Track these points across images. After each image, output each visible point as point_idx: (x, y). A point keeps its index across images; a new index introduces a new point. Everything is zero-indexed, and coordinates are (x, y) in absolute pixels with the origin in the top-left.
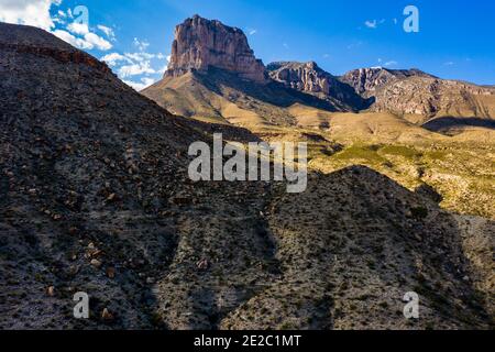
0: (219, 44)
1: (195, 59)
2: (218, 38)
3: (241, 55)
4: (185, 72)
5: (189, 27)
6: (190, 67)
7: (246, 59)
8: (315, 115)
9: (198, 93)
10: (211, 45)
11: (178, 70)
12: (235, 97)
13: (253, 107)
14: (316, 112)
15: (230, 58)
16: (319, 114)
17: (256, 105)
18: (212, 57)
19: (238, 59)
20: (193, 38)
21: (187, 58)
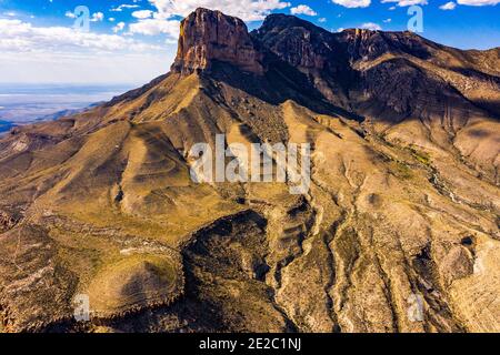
0: (222, 37)
1: (200, 57)
2: (220, 31)
3: (241, 47)
4: (191, 72)
5: (193, 23)
6: (196, 67)
7: (247, 51)
8: (304, 133)
9: (205, 111)
10: (214, 39)
11: (185, 69)
12: (236, 101)
13: (253, 115)
14: (305, 126)
15: (232, 51)
16: (307, 132)
17: (255, 111)
18: (216, 50)
19: (239, 52)
20: (197, 35)
21: (192, 55)
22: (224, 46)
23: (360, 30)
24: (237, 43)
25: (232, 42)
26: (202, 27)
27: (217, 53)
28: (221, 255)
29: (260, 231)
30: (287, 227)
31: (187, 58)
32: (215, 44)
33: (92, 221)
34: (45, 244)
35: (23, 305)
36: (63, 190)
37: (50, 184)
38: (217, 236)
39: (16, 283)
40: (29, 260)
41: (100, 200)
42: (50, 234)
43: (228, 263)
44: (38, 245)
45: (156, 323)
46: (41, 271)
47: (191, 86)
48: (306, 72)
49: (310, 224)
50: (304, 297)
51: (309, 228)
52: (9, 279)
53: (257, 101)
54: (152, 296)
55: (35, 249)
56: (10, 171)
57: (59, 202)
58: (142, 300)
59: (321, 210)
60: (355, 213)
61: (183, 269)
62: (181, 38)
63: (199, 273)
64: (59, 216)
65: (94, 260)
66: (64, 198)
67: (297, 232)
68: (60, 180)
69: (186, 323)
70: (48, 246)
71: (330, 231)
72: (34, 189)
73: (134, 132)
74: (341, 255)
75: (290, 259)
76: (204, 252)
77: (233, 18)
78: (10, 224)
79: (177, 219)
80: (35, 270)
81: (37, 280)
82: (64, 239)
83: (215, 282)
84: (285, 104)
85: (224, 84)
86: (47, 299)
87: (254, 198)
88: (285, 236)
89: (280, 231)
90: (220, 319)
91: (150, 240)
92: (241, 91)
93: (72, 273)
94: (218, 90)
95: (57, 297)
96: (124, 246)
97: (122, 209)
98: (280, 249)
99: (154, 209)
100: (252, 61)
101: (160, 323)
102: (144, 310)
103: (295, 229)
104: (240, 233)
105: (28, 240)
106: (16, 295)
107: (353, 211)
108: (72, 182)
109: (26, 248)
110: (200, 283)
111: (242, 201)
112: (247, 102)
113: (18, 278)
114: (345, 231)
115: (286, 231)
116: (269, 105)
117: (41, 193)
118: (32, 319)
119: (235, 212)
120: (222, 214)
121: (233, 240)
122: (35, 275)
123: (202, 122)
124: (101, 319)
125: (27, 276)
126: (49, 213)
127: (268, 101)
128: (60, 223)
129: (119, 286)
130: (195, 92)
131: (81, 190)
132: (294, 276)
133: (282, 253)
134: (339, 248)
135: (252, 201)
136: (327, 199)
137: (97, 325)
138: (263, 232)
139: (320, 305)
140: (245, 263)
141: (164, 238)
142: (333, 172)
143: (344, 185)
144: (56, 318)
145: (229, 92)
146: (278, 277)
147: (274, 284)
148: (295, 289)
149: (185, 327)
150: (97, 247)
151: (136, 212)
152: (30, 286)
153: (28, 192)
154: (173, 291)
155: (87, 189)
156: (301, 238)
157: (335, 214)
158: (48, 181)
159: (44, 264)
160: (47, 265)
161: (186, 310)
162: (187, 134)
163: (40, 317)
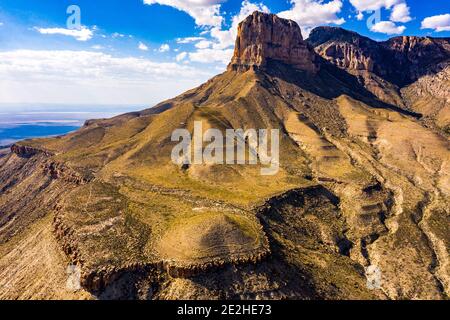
0: (276, 38)
1: (256, 55)
2: (275, 32)
3: (294, 47)
4: (248, 68)
5: (250, 25)
6: (252, 64)
7: (300, 51)
8: (364, 122)
9: (263, 100)
10: (269, 39)
11: (241, 66)
12: (292, 95)
13: (308, 107)
14: (364, 117)
15: (285, 50)
16: (367, 121)
17: (310, 104)
18: (270, 50)
19: (292, 52)
20: (254, 35)
21: (249, 54)
22: (278, 46)
23: (408, 38)
24: (290, 43)
25: (286, 42)
26: (259, 28)
27: (271, 53)
28: (297, 225)
29: (333, 207)
30: (365, 204)
31: (243, 57)
32: (270, 44)
33: (161, 183)
34: (115, 199)
35: (93, 248)
36: (132, 157)
37: (120, 152)
38: (291, 207)
39: (87, 227)
40: (100, 209)
41: (167, 167)
42: (120, 191)
43: (306, 234)
44: (108, 198)
45: (241, 281)
46: (112, 220)
47: (248, 80)
48: (356, 73)
49: (390, 203)
50: (403, 277)
51: (389, 208)
52: (80, 224)
53: (311, 96)
54: (235, 251)
55: (106, 201)
56: (84, 142)
57: (128, 167)
58: (224, 254)
59: (400, 191)
60: (441, 194)
61: (264, 230)
62: (238, 39)
63: (279, 238)
64: (129, 177)
65: (166, 215)
66: (133, 164)
67: (377, 210)
68: (130, 149)
69: (276, 286)
70: (119, 200)
71: (415, 210)
72: (105, 156)
73: (198, 112)
74: (437, 235)
75: (375, 237)
76: (280, 219)
77: (287, 21)
78: (82, 182)
79: (247, 187)
80: (106, 218)
81: (108, 227)
82: (134, 196)
83: (296, 249)
84: (340, 98)
85: (278, 79)
86: (119, 245)
87: (321, 176)
88: (364, 212)
89: (358, 207)
90: (313, 288)
91: (222, 202)
92: (295, 87)
93: (144, 224)
94: (273, 84)
95: (129, 244)
96: (195, 205)
97: (190, 176)
98: (360, 226)
99: (222, 177)
100: (305, 60)
101: (246, 281)
102: (228, 265)
103: (373, 207)
104: (313, 206)
105: (99, 194)
106: (86, 238)
107: (437, 193)
108: (141, 151)
109: (97, 200)
110: (283, 247)
111: (309, 178)
112: (301, 95)
113: (88, 224)
114: (434, 212)
115: (364, 208)
116: (323, 99)
117: (111, 159)
118: (103, 262)
119: (305, 186)
120: (292, 186)
121: (307, 212)
122: (106, 223)
123: (260, 110)
124: (179, 269)
125: (97, 223)
126: (119, 175)
127: (322, 96)
128: (129, 182)
129: (198, 237)
130: (252, 84)
131: (149, 158)
132: (385, 253)
133: (364, 230)
134: (432, 228)
135: (320, 179)
136: (404, 181)
137: (174, 277)
138: (337, 209)
139: (428, 286)
140: (324, 236)
141: (236, 202)
142: (404, 158)
143: (419, 170)
144: (128, 264)
145: (284, 87)
146: (365, 254)
147: (362, 261)
148: (390, 267)
149: (275, 291)
150: (168, 204)
151: (203, 178)
152: (100, 232)
153: (100, 158)
154: (258, 247)
155: (154, 157)
156: (383, 217)
157: (418, 196)
158: (117, 150)
159: (114, 214)
160: (117, 215)
161: (274, 271)
162: (246, 119)
163: (111, 261)
